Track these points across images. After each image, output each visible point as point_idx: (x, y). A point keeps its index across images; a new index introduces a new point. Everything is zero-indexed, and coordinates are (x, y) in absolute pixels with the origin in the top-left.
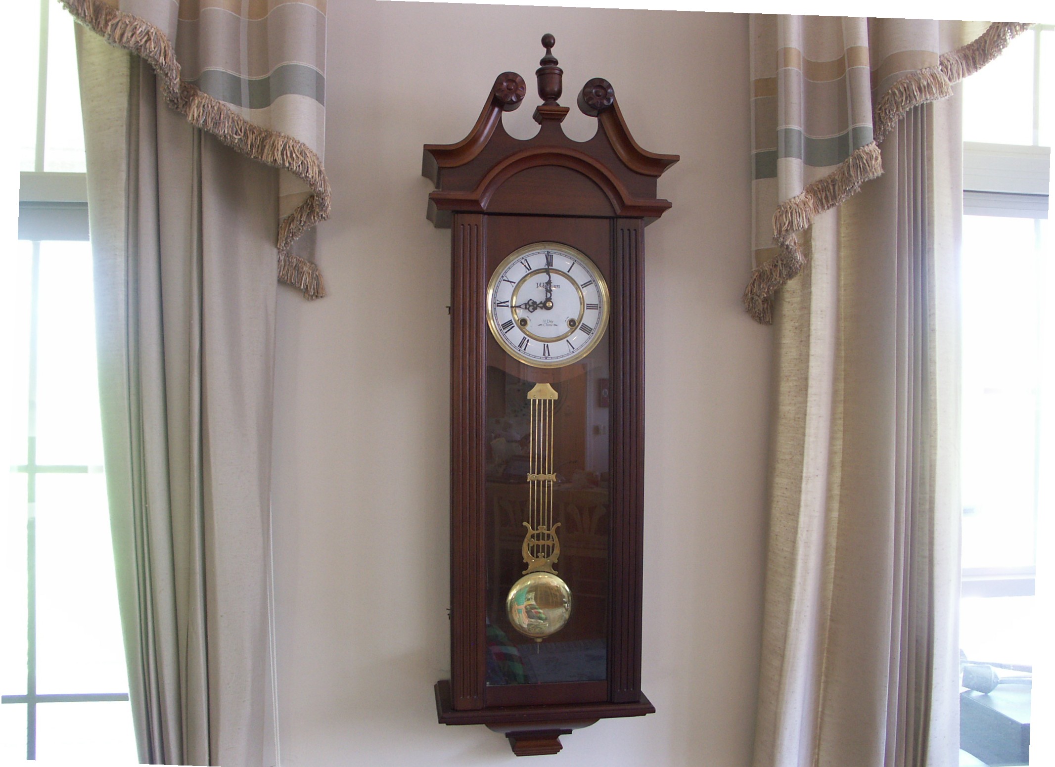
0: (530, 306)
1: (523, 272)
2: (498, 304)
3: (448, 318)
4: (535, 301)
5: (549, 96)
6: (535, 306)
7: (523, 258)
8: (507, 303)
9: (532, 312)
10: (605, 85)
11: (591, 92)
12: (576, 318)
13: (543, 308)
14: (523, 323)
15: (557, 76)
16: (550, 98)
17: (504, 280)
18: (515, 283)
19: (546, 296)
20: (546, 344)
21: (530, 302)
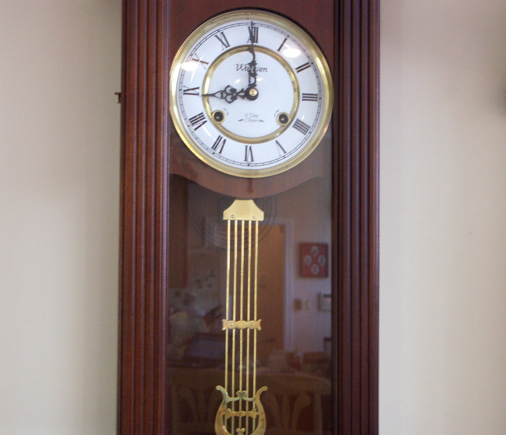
0: (228, 94)
1: (218, 49)
2: (185, 91)
3: (117, 108)
4: (234, 88)
6: (235, 94)
7: (218, 31)
8: (197, 90)
9: (230, 103)
12: (288, 111)
13: (246, 99)
14: (218, 118)
17: (193, 59)
18: (207, 63)
19: (250, 82)
20: (249, 145)
21: (228, 90)
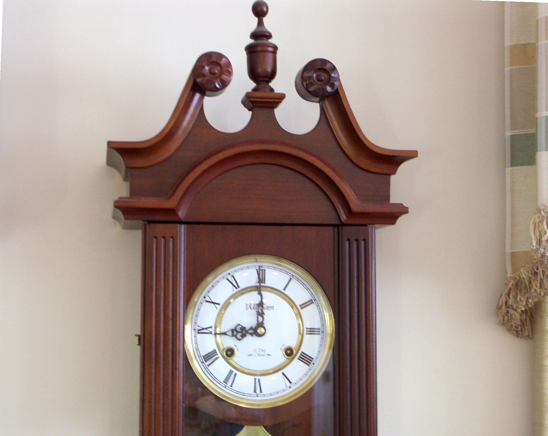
0: (238, 332)
1: (229, 290)
2: (198, 330)
3: (137, 350)
4: (244, 326)
5: (261, 79)
6: (244, 332)
7: (229, 274)
8: (209, 329)
9: (240, 340)
10: (328, 66)
11: (311, 77)
12: (293, 344)
13: (254, 335)
14: (229, 353)
15: (270, 55)
16: (262, 81)
17: (207, 301)
18: (219, 304)
19: (258, 320)
20: (258, 377)
21: (238, 328)
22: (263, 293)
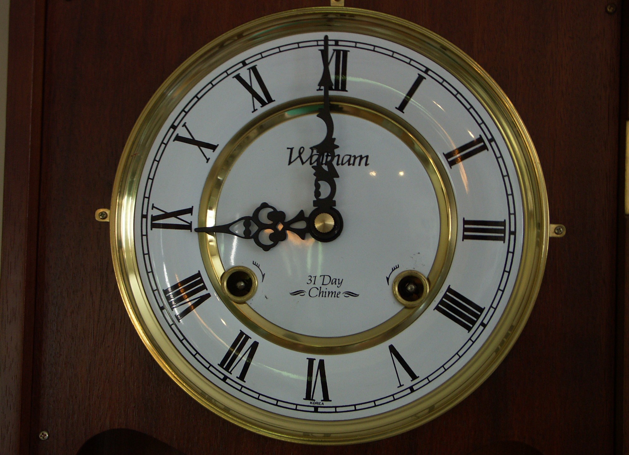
0: (263, 227)
2: (154, 218)
4: (279, 208)
6: (280, 227)
7: (244, 63)
8: (185, 217)
9: (266, 248)
12: (423, 267)
14: (238, 286)
17: (179, 138)
18: (213, 147)
19: (317, 193)
20: (318, 358)
21: (264, 213)
22: (335, 116)
